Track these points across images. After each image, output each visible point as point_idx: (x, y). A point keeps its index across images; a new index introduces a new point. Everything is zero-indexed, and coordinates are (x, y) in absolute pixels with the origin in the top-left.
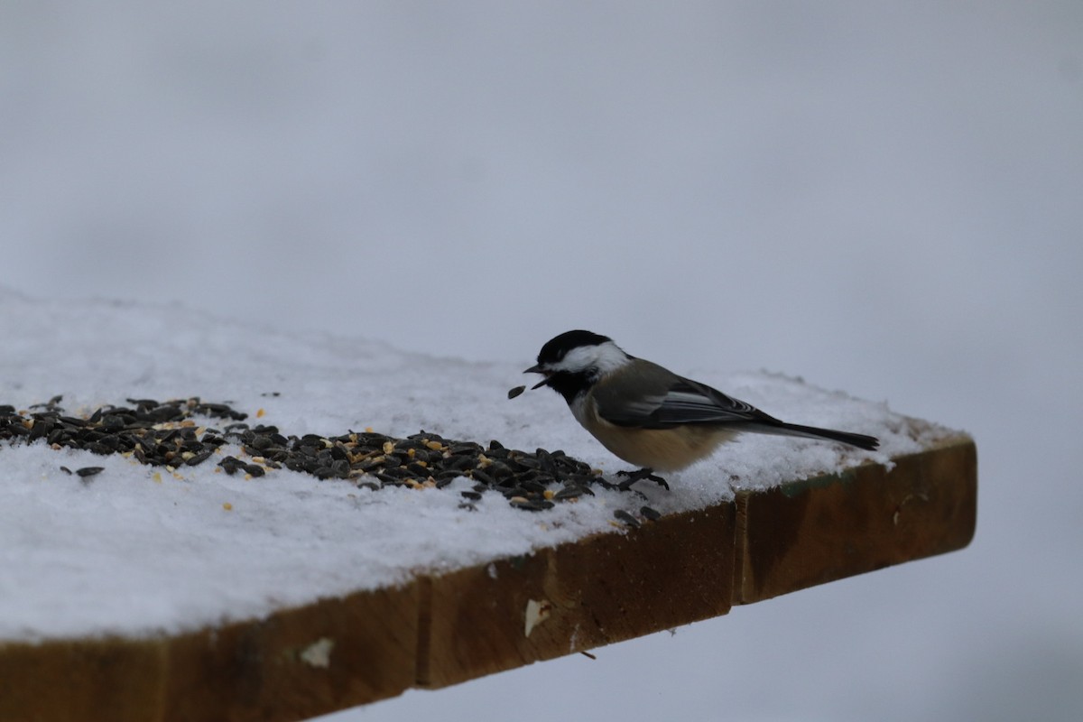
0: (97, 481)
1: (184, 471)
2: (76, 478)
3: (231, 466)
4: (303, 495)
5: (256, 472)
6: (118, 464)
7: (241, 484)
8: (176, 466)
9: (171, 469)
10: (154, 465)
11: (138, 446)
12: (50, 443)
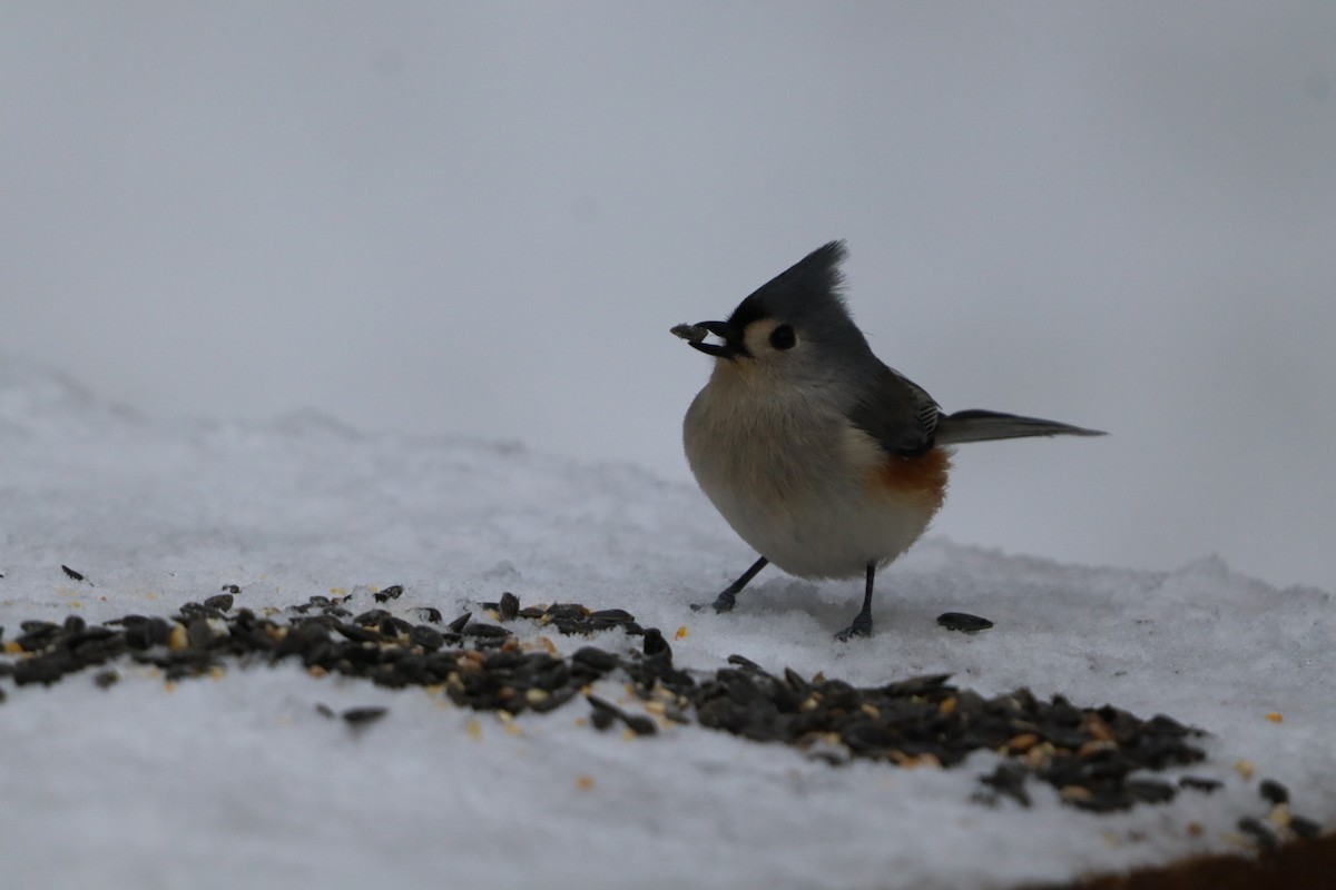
0: (376, 733)
1: (528, 722)
2: (338, 727)
3: (604, 717)
4: (711, 769)
5: (642, 728)
6: (416, 706)
7: (617, 746)
8: (515, 712)
9: (504, 716)
10: (477, 707)
11: (453, 677)
12: (307, 665)
